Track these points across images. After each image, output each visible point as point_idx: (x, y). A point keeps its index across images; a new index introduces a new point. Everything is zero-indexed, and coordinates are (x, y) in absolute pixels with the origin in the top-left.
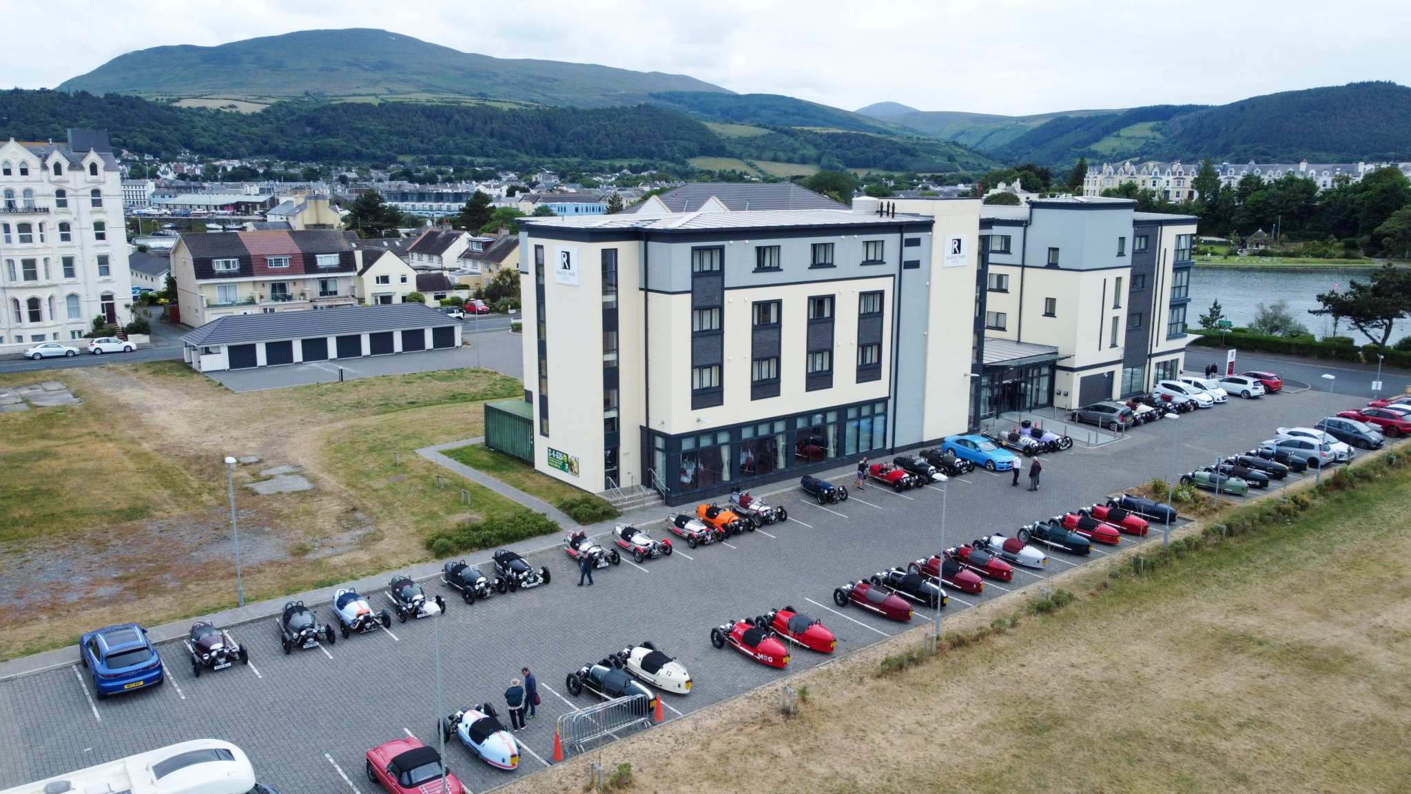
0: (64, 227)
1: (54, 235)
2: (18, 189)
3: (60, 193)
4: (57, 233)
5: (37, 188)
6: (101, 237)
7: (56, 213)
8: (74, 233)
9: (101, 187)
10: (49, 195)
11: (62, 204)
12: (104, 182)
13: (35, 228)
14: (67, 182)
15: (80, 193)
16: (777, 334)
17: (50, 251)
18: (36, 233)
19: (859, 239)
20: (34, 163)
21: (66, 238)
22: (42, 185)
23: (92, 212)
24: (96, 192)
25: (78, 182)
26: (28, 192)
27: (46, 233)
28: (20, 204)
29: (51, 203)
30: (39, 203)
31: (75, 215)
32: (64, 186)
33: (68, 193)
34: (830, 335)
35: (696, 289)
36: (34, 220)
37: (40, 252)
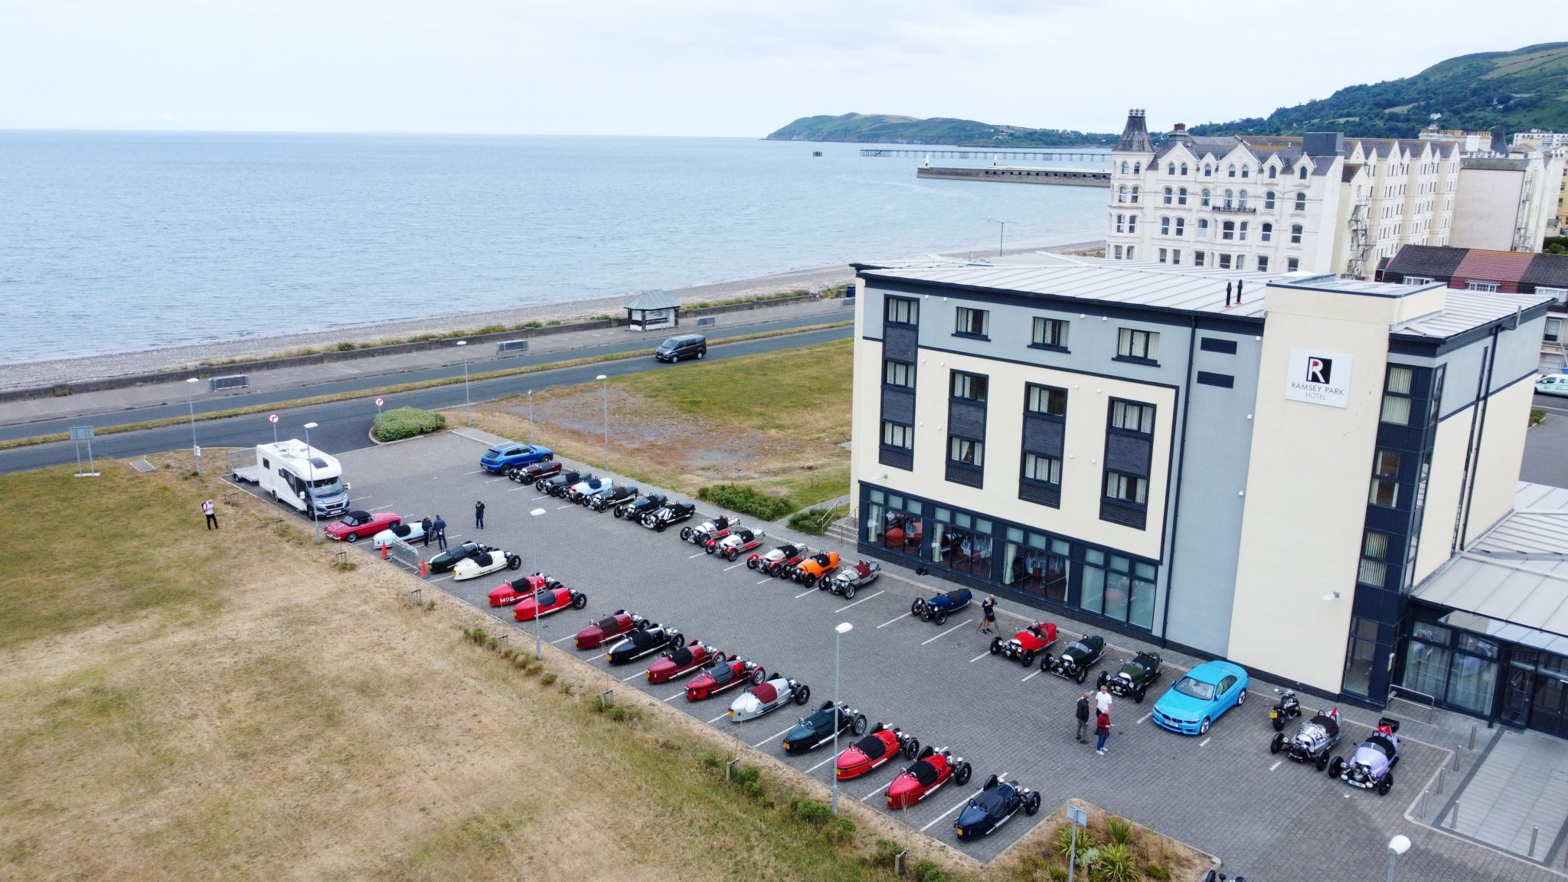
0: (1267, 227)
1: (1255, 232)
2: (1236, 190)
3: (1271, 195)
4: (1260, 232)
5: (1250, 190)
6: (1296, 240)
7: (1262, 214)
8: (1273, 234)
9: (1306, 192)
10: (1259, 197)
11: (1270, 205)
12: (1309, 187)
13: (1237, 226)
14: (1277, 185)
15: (1286, 196)
16: (982, 415)
17: (1248, 249)
18: (1237, 231)
19: (1112, 324)
20: (1253, 163)
21: (1266, 238)
22: (1256, 187)
23: (1292, 215)
24: (1301, 196)
25: (1287, 185)
26: (1243, 193)
27: (1249, 231)
28: (1235, 204)
29: (1260, 205)
30: (1250, 204)
31: (1277, 217)
32: (1274, 189)
33: (1277, 195)
34: (1059, 439)
35: (888, 339)
36: (1237, 219)
37: (1236, 249)
